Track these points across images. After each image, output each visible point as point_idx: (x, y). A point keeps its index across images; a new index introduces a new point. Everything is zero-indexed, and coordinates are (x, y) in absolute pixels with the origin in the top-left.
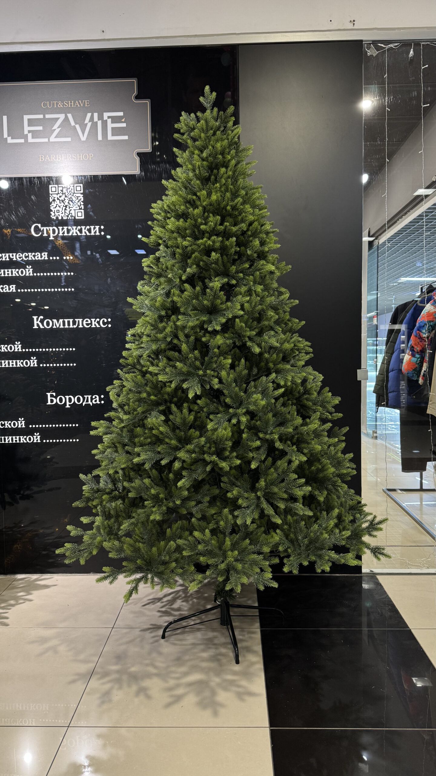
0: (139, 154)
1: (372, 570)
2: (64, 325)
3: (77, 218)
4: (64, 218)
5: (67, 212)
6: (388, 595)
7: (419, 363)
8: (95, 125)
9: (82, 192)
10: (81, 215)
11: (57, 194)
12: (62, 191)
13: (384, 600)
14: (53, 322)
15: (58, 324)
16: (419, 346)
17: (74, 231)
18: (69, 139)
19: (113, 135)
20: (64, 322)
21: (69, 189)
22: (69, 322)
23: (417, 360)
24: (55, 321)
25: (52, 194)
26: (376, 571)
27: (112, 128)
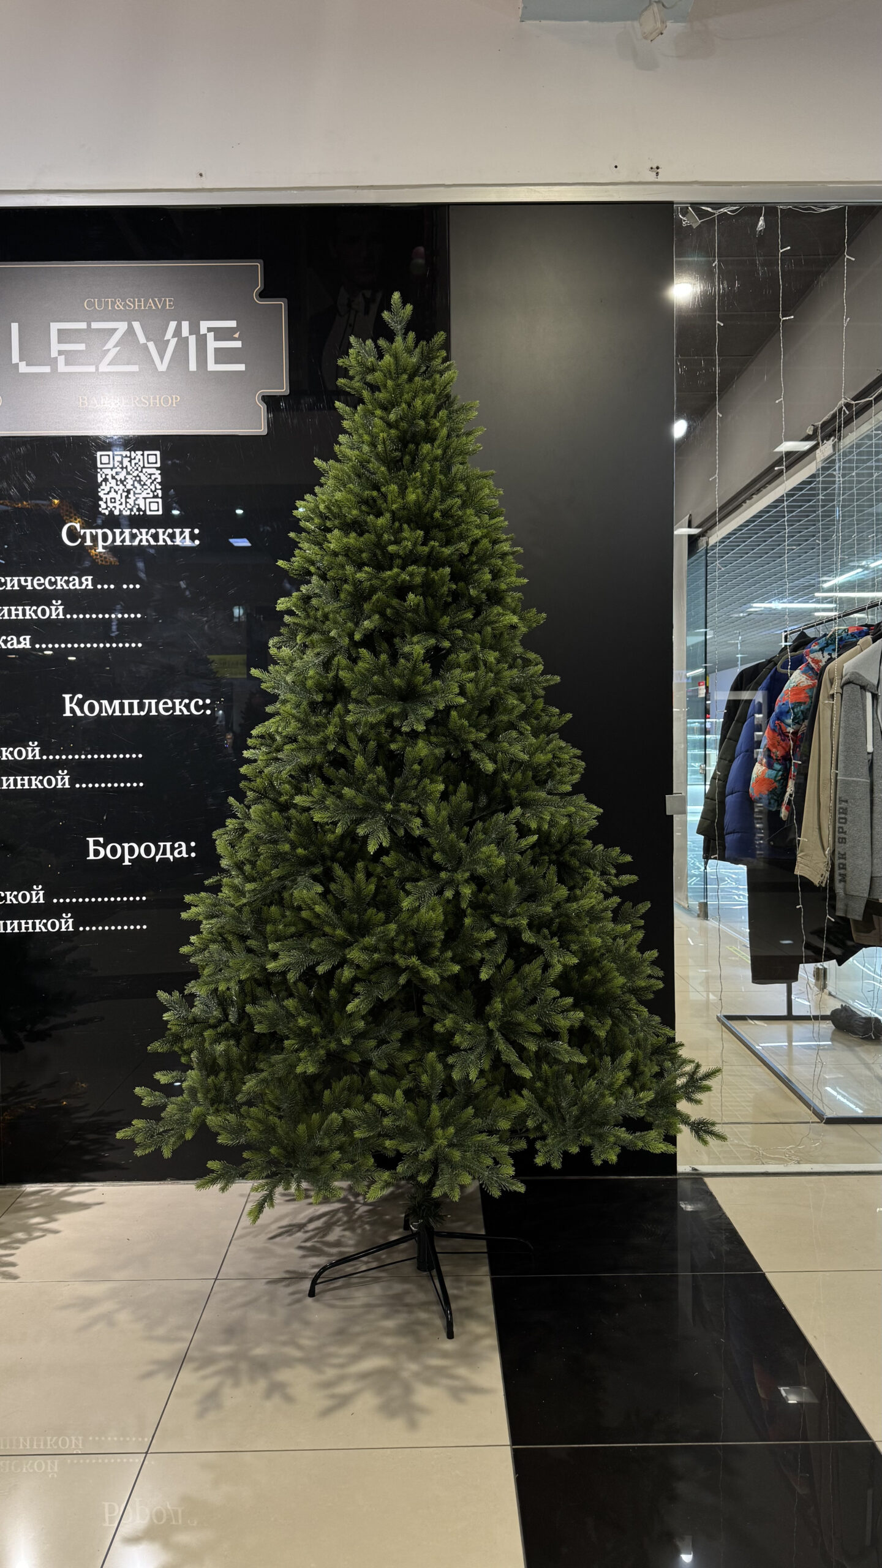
0: (265, 399)
1: (696, 1167)
2: (122, 710)
3: (148, 513)
4: (124, 513)
5: (131, 501)
6: (724, 1213)
7: (780, 780)
8: (183, 343)
9: (158, 465)
10: (155, 508)
11: (112, 469)
12: (121, 463)
13: (718, 1221)
14: (101, 705)
15: (110, 708)
16: (780, 748)
17: (144, 537)
18: (135, 368)
19: (217, 362)
20: (122, 706)
21: (135, 459)
22: (131, 705)
23: (777, 774)
24: (105, 702)
25: (101, 469)
26: (703, 1169)
27: (215, 349)
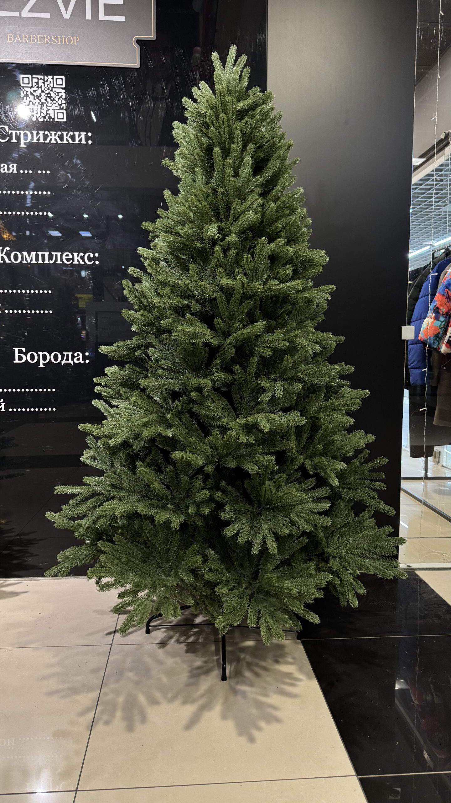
0: (139, 42)
1: (409, 564)
2: (37, 259)
3: (56, 120)
4: (40, 120)
5: (44, 111)
7: (442, 328)
9: (64, 86)
10: (61, 117)
11: (31, 87)
12: (37, 83)
14: (22, 255)
15: (29, 257)
16: (446, 306)
17: (53, 137)
18: (47, 15)
19: (105, 14)
21: (47, 81)
22: (43, 256)
23: (441, 324)
25: (23, 87)
26: (414, 566)
27: (104, 4)
